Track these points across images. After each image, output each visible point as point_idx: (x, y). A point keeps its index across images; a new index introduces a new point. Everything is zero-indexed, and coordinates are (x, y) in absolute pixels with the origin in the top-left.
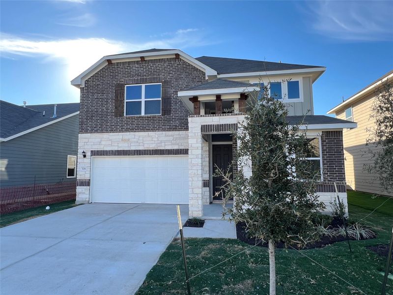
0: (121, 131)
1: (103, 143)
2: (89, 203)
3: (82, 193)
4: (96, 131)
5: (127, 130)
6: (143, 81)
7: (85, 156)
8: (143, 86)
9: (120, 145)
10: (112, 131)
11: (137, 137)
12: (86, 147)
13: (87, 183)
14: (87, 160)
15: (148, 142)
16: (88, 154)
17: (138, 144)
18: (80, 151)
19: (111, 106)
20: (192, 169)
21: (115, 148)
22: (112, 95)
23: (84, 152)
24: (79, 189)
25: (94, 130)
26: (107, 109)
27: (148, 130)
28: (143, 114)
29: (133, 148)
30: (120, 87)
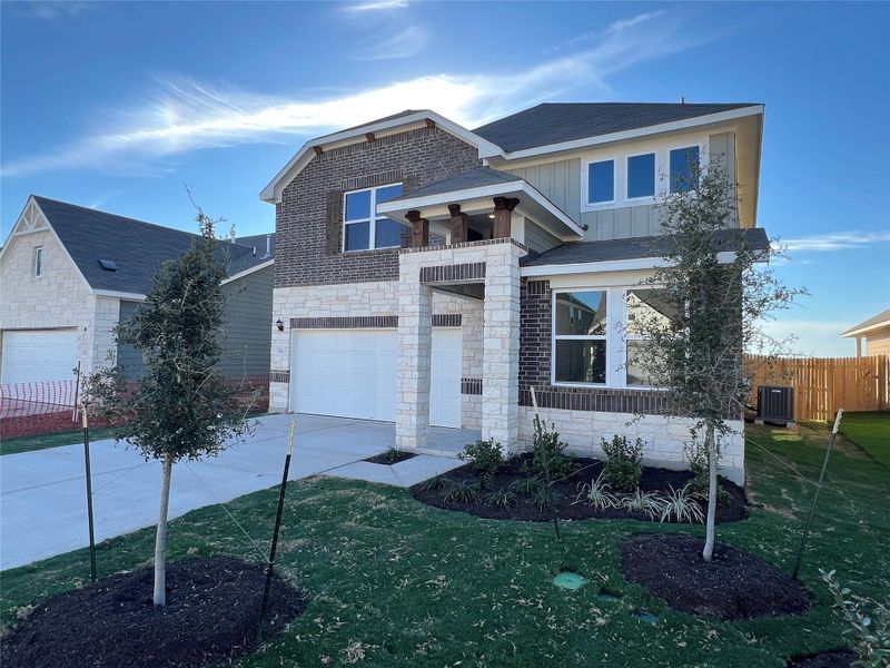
0: (335, 282)
1: (308, 304)
2: (287, 413)
3: (278, 394)
4: (299, 283)
5: (346, 279)
6: (372, 182)
7: (281, 328)
8: (373, 190)
9: (334, 308)
10: (322, 282)
11: (360, 293)
12: (283, 312)
13: (284, 377)
14: (285, 336)
15: (377, 302)
16: (287, 325)
17: (360, 306)
18: (275, 319)
19: (321, 236)
20: (403, 355)
21: (325, 314)
22: (322, 214)
23: (279, 322)
24: (274, 387)
25: (295, 281)
26: (315, 240)
27: (379, 279)
28: (372, 247)
29: (354, 314)
30: (336, 197)
